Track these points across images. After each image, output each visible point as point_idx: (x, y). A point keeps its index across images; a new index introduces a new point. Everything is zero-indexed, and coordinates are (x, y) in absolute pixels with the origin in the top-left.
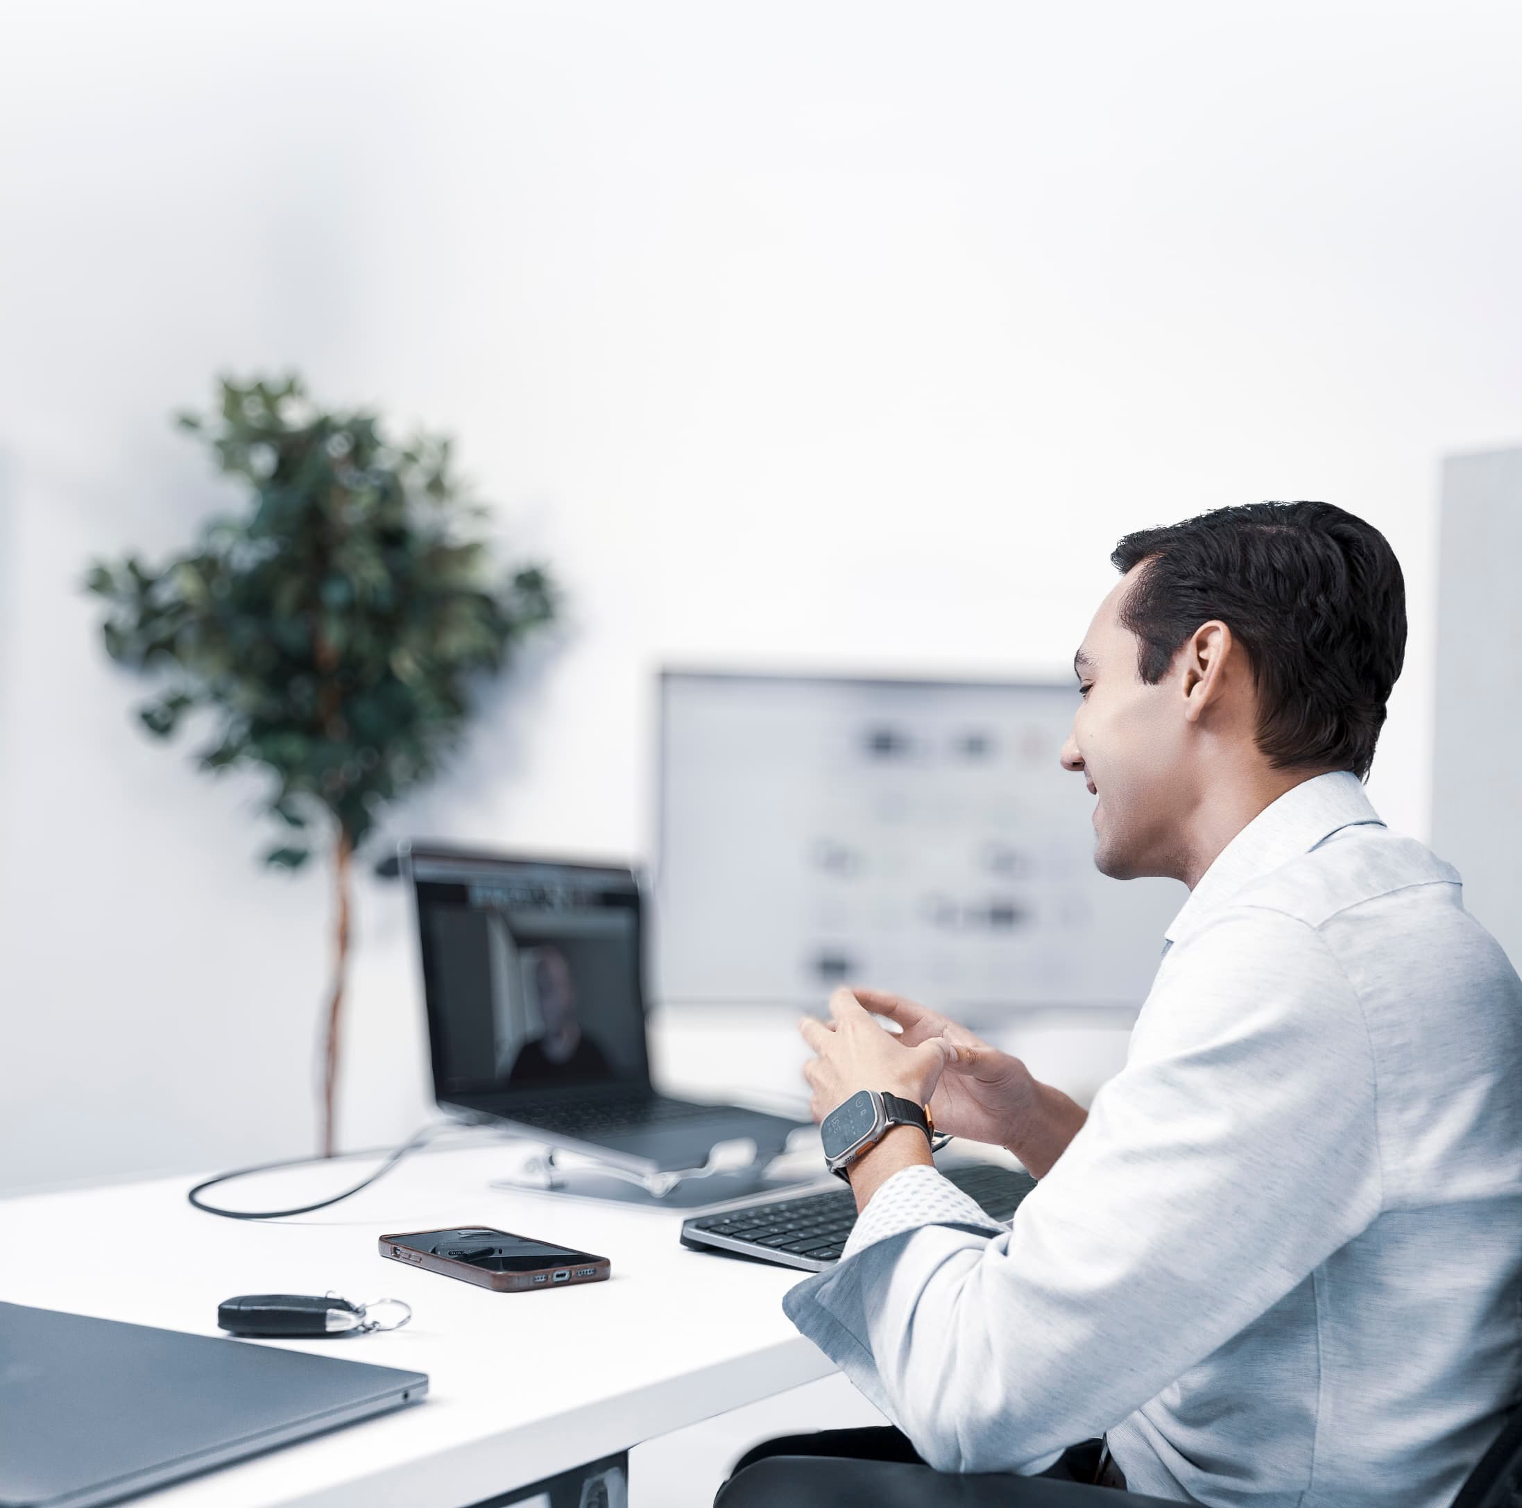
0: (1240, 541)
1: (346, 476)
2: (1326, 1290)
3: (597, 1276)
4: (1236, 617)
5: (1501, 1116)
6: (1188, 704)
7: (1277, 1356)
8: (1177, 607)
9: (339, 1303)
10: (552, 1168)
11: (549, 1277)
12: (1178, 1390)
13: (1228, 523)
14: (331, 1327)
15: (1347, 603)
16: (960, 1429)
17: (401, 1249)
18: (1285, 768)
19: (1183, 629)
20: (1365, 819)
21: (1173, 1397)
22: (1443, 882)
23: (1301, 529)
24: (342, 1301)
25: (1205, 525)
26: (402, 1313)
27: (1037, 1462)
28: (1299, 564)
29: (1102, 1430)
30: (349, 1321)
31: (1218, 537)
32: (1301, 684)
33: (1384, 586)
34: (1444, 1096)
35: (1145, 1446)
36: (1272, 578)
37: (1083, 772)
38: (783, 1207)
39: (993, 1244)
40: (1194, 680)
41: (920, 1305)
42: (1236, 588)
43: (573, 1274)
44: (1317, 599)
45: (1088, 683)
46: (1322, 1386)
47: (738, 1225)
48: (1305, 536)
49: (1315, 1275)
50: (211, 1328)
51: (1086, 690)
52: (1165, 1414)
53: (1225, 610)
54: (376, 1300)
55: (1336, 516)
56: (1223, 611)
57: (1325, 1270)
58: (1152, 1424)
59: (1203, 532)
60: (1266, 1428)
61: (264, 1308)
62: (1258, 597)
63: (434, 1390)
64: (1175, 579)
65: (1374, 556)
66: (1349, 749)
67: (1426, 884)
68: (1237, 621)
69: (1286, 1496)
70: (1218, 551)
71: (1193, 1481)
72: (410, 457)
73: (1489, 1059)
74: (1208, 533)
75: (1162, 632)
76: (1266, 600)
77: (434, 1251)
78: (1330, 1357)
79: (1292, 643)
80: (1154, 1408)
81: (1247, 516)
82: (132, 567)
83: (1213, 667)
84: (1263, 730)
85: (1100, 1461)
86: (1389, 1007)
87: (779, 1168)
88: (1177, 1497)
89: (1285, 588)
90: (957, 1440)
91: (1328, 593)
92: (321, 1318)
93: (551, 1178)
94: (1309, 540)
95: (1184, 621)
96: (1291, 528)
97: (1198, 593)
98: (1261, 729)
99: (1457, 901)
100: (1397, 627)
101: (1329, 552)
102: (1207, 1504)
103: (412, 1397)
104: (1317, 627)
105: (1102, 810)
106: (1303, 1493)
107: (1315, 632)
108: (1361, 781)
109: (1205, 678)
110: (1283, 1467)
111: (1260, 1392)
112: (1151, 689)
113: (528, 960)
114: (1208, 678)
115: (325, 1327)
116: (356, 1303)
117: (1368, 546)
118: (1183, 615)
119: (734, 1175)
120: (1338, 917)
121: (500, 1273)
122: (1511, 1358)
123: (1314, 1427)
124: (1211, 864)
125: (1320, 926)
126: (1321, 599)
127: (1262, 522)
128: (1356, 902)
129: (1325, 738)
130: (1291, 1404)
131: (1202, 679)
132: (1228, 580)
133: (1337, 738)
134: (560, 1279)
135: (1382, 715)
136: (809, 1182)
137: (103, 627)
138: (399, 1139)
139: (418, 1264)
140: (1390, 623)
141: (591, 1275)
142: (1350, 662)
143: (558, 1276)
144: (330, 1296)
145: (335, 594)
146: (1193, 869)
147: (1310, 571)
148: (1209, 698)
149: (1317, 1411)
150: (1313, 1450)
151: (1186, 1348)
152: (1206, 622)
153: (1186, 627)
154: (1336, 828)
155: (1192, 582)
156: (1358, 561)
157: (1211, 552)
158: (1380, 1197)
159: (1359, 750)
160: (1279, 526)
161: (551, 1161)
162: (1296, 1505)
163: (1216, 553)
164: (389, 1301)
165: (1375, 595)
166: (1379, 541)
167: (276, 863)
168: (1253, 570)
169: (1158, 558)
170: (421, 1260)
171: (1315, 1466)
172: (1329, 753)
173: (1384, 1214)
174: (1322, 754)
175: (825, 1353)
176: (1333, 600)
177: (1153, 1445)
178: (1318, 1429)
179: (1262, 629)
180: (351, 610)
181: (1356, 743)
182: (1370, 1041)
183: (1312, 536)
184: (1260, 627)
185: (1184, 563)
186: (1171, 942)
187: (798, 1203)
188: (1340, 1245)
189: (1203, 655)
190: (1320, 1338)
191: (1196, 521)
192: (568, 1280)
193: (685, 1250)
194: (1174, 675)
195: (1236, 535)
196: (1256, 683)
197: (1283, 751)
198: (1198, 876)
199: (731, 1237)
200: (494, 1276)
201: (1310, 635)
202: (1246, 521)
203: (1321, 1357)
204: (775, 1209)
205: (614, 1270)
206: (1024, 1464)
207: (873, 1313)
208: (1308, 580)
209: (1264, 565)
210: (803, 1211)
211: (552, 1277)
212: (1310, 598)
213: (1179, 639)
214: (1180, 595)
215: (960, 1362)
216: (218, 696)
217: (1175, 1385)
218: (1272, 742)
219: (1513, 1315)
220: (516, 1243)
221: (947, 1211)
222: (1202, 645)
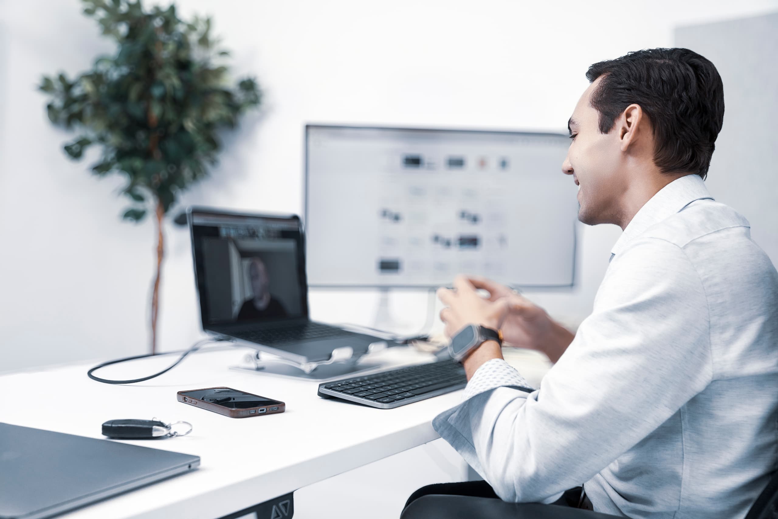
0: (646, 67)
1: (162, 36)
2: (686, 417)
3: (279, 410)
4: (644, 102)
5: (768, 336)
6: (622, 143)
7: (663, 448)
8: (616, 98)
9: (159, 423)
10: (258, 360)
11: (257, 411)
12: (617, 464)
13: (641, 58)
14: (155, 434)
15: (696, 96)
16: (515, 482)
17: (187, 398)
18: (668, 173)
19: (620, 108)
20: (705, 197)
21: (615, 467)
22: (741, 226)
23: (675, 61)
24: (160, 422)
25: (629, 59)
26: (188, 428)
27: (551, 498)
28: (674, 77)
29: (582, 483)
30: (163, 432)
31: (635, 65)
32: (675, 133)
33: (714, 88)
34: (741, 326)
35: (601, 490)
36: (661, 84)
37: (572, 175)
38: (366, 378)
39: (531, 396)
40: (625, 132)
41: (496, 425)
42: (644, 89)
43: (268, 410)
44: (682, 94)
45: (575, 133)
46: (684, 462)
47: (345, 387)
48: (677, 65)
49: (681, 410)
50: (98, 435)
51: (574, 136)
52: (611, 475)
53: (639, 99)
54: (176, 422)
55: (691, 55)
56: (638, 100)
57: (686, 407)
58: (605, 479)
59: (629, 63)
60: (658, 482)
61: (123, 425)
62: (654, 93)
63: (203, 463)
64: (616, 84)
65: (709, 74)
66: (697, 164)
67: (733, 227)
68: (645, 105)
69: (668, 514)
70: (636, 72)
71: (624, 507)
72: (192, 28)
73: (763, 309)
74: (631, 63)
75: (609, 109)
76: (658, 94)
77: (203, 399)
78: (688, 448)
79: (670, 115)
80: (606, 472)
81: (649, 55)
82: (62, 78)
83: (634, 126)
84: (657, 155)
85: (581, 497)
86: (716, 285)
87: (364, 360)
88: (617, 514)
89: (667, 89)
90: (514, 487)
91: (687, 91)
92: (150, 430)
93: (257, 364)
94: (678, 66)
95: (620, 104)
96: (670, 61)
97: (627, 91)
98: (656, 155)
99: (747, 235)
100: (720, 107)
101: (688, 72)
102: (631, 517)
103: (192, 467)
104: (682, 107)
105: (581, 193)
106: (675, 512)
107: (681, 110)
108: (703, 179)
109: (630, 131)
110: (666, 500)
111: (656, 464)
112: (604, 136)
113: (246, 263)
114: (631, 131)
115: (152, 434)
116: (166, 423)
117: (706, 69)
118: (619, 102)
119: (343, 363)
120: (692, 243)
121: (234, 409)
122: (773, 449)
123: (681, 481)
124: (632, 218)
125: (683, 247)
126: (684, 94)
127: (657, 58)
128: (700, 236)
129: (686, 158)
130: (670, 470)
131: (628, 131)
132: (641, 85)
133: (692, 159)
134: (262, 412)
135: (712, 148)
136: (379, 366)
137: (46, 106)
138: (187, 347)
139: (195, 405)
140: (716, 105)
141: (276, 410)
142: (698, 123)
143: (261, 410)
144: (154, 420)
145: (157, 92)
146: (624, 220)
147: (679, 81)
148: (632, 140)
149: (682, 474)
150: (680, 492)
151: (621, 444)
152: (630, 105)
153: (621, 107)
154: (691, 201)
155: (624, 86)
156: (701, 76)
157: (633, 72)
158: (711, 374)
159: (702, 165)
160: (664, 60)
161: (257, 357)
162: (672, 517)
163: (635, 72)
164: (181, 422)
165: (709, 92)
166: (711, 67)
167: (129, 218)
168: (652, 80)
169: (608, 75)
170: (197, 403)
171: (681, 499)
172: (687, 166)
173: (714, 382)
174: (685, 166)
175: (453, 446)
176: (690, 95)
177: (606, 490)
178: (683, 482)
179: (657, 108)
180: (163, 99)
181: (700, 161)
182: (707, 301)
183: (680, 64)
184: (656, 107)
185: (620, 77)
186: (614, 254)
187: (373, 377)
188: (693, 396)
189: (629, 120)
190: (684, 439)
191: (626, 57)
192: (266, 412)
193: (320, 398)
194: (615, 129)
195: (644, 64)
196: (654, 133)
197: (666, 165)
198: (626, 224)
199: (342, 392)
200: (231, 411)
201: (679, 111)
202: (649, 57)
203: (684, 448)
204: (362, 379)
205: (287, 407)
206: (545, 498)
207: (474, 428)
208: (678, 85)
209: (657, 78)
210: (375, 380)
211: (258, 411)
212: (679, 93)
213: (617, 113)
214: (618, 92)
215: (516, 451)
216: (102, 140)
217: (616, 461)
218: (661, 161)
219: (774, 429)
220: (241, 395)
221: (510, 380)
222: (628, 115)
